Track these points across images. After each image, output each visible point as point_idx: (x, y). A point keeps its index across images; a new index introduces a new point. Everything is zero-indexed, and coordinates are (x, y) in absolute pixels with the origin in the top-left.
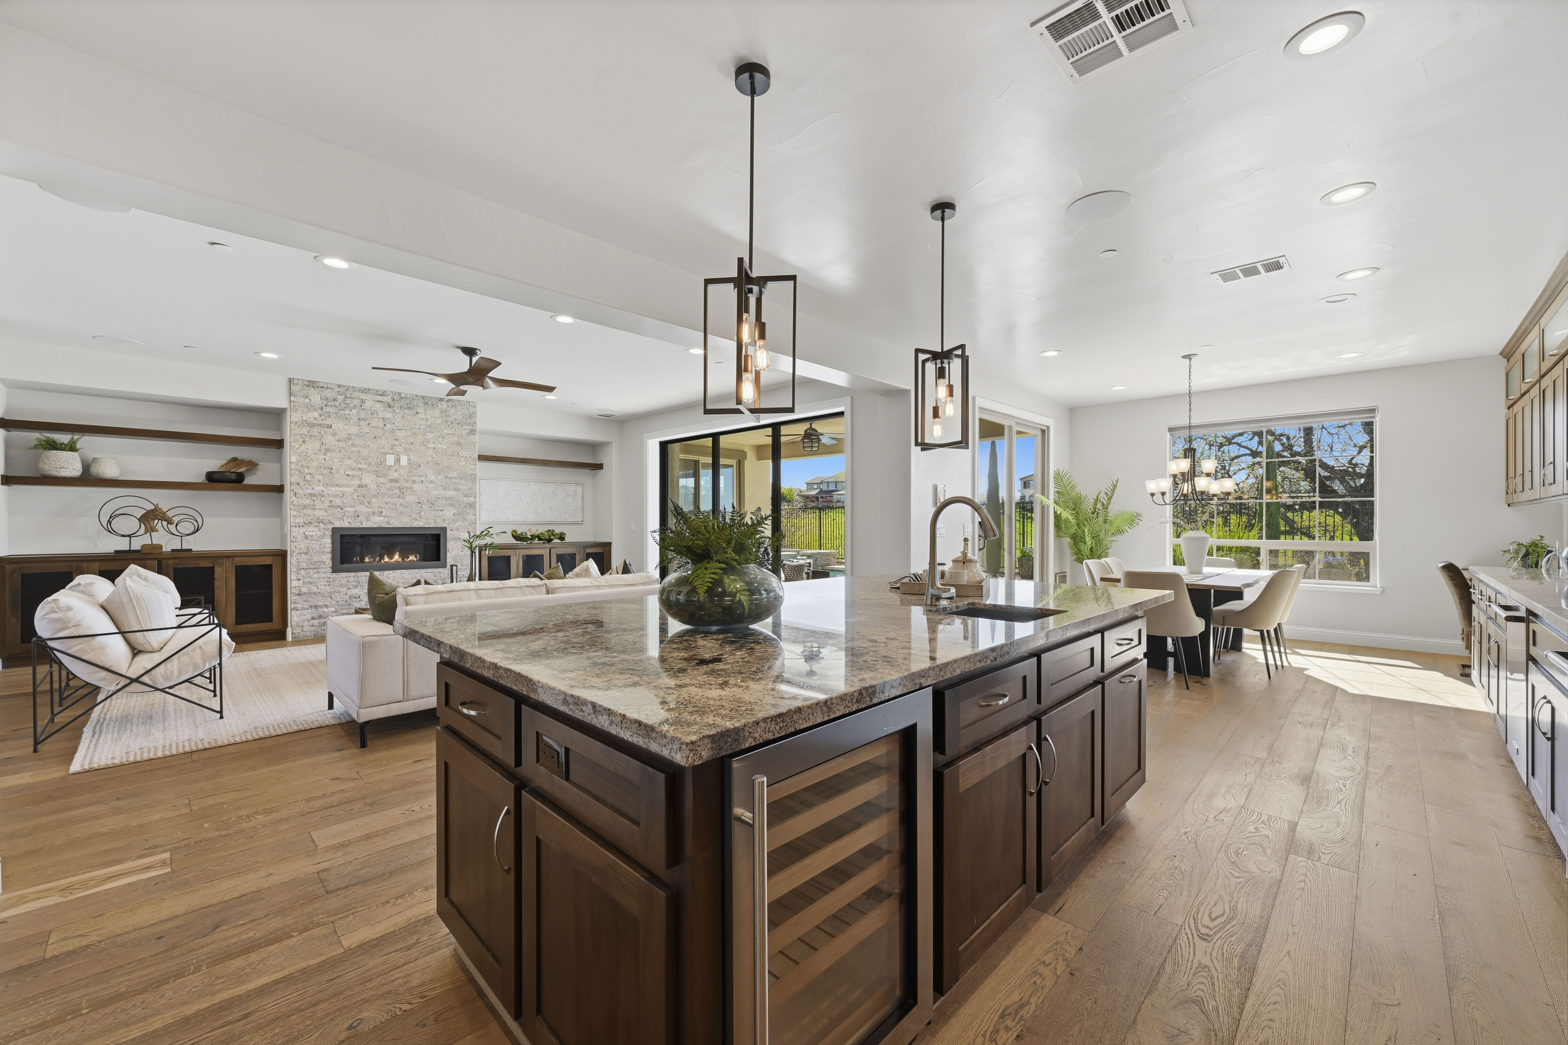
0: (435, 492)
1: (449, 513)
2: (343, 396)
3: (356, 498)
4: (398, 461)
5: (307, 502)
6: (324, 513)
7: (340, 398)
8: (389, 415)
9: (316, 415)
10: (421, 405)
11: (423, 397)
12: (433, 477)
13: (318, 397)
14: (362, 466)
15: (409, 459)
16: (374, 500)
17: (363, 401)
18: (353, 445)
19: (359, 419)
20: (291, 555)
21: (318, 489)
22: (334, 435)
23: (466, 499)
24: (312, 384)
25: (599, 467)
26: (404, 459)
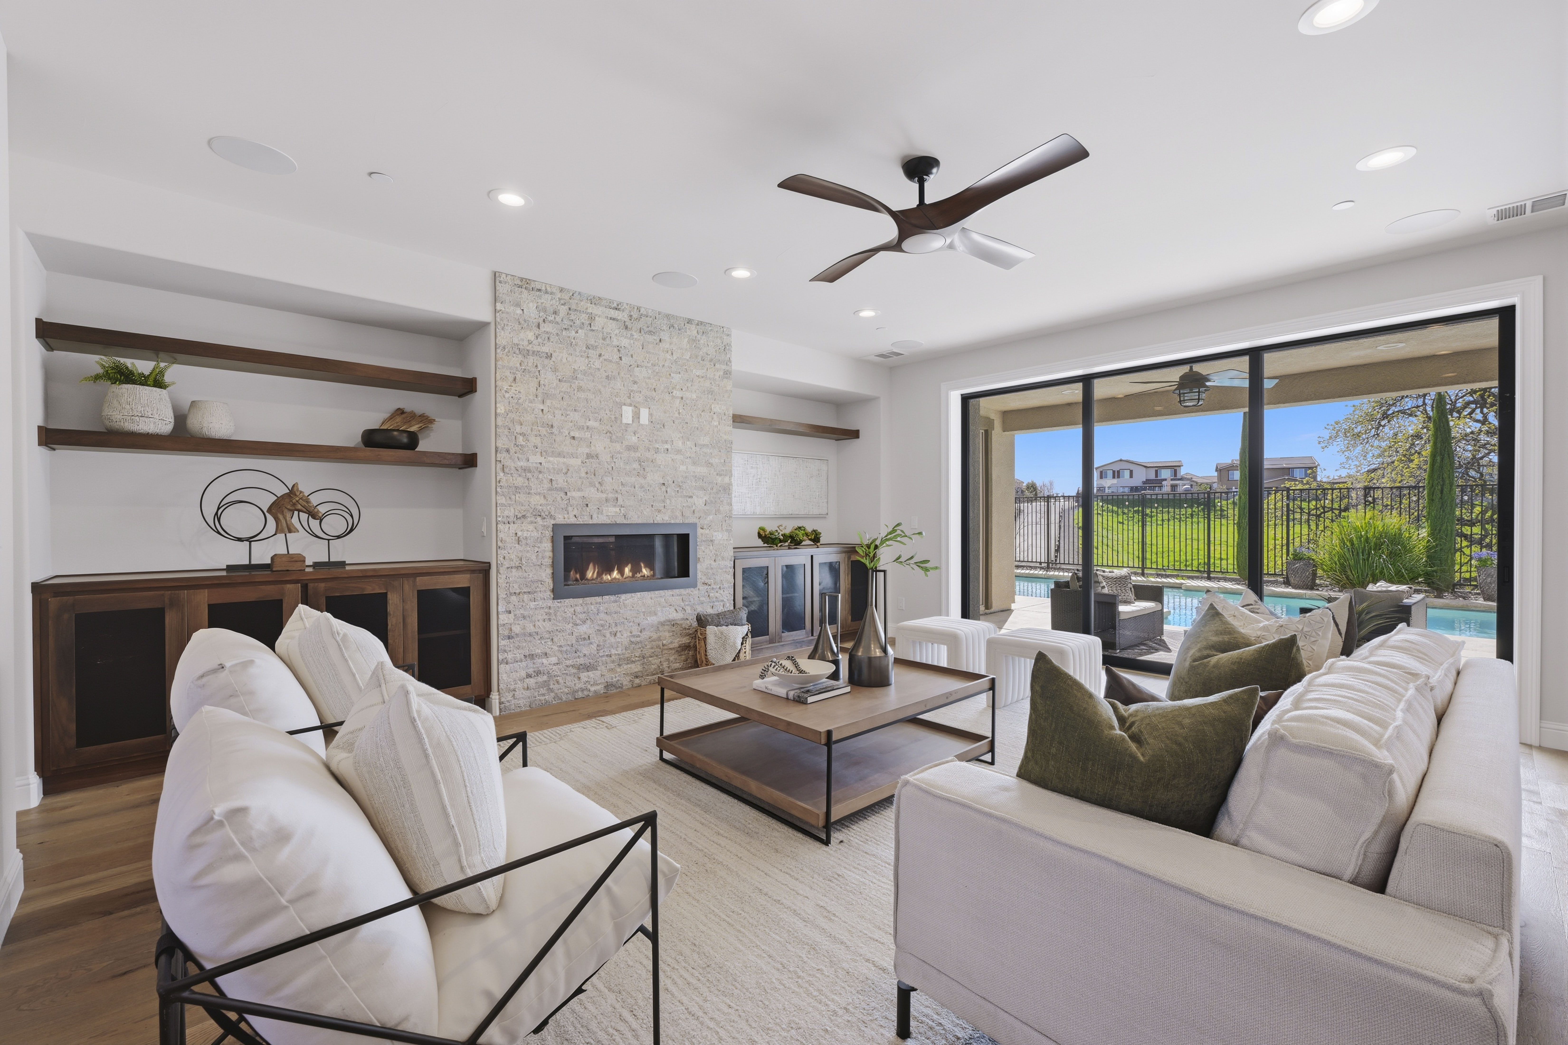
0: (683, 468)
1: (699, 501)
2: (566, 307)
3: (583, 475)
4: (637, 416)
5: (520, 481)
6: (543, 501)
7: (563, 310)
8: (625, 342)
9: (530, 335)
10: (664, 328)
11: (668, 316)
12: (679, 444)
13: (533, 306)
14: (591, 423)
15: (651, 415)
16: (608, 479)
17: (592, 318)
18: (580, 389)
19: (588, 347)
20: (498, 571)
21: (535, 459)
22: (555, 370)
23: (719, 479)
24: (525, 284)
25: (855, 434)
26: (644, 414)
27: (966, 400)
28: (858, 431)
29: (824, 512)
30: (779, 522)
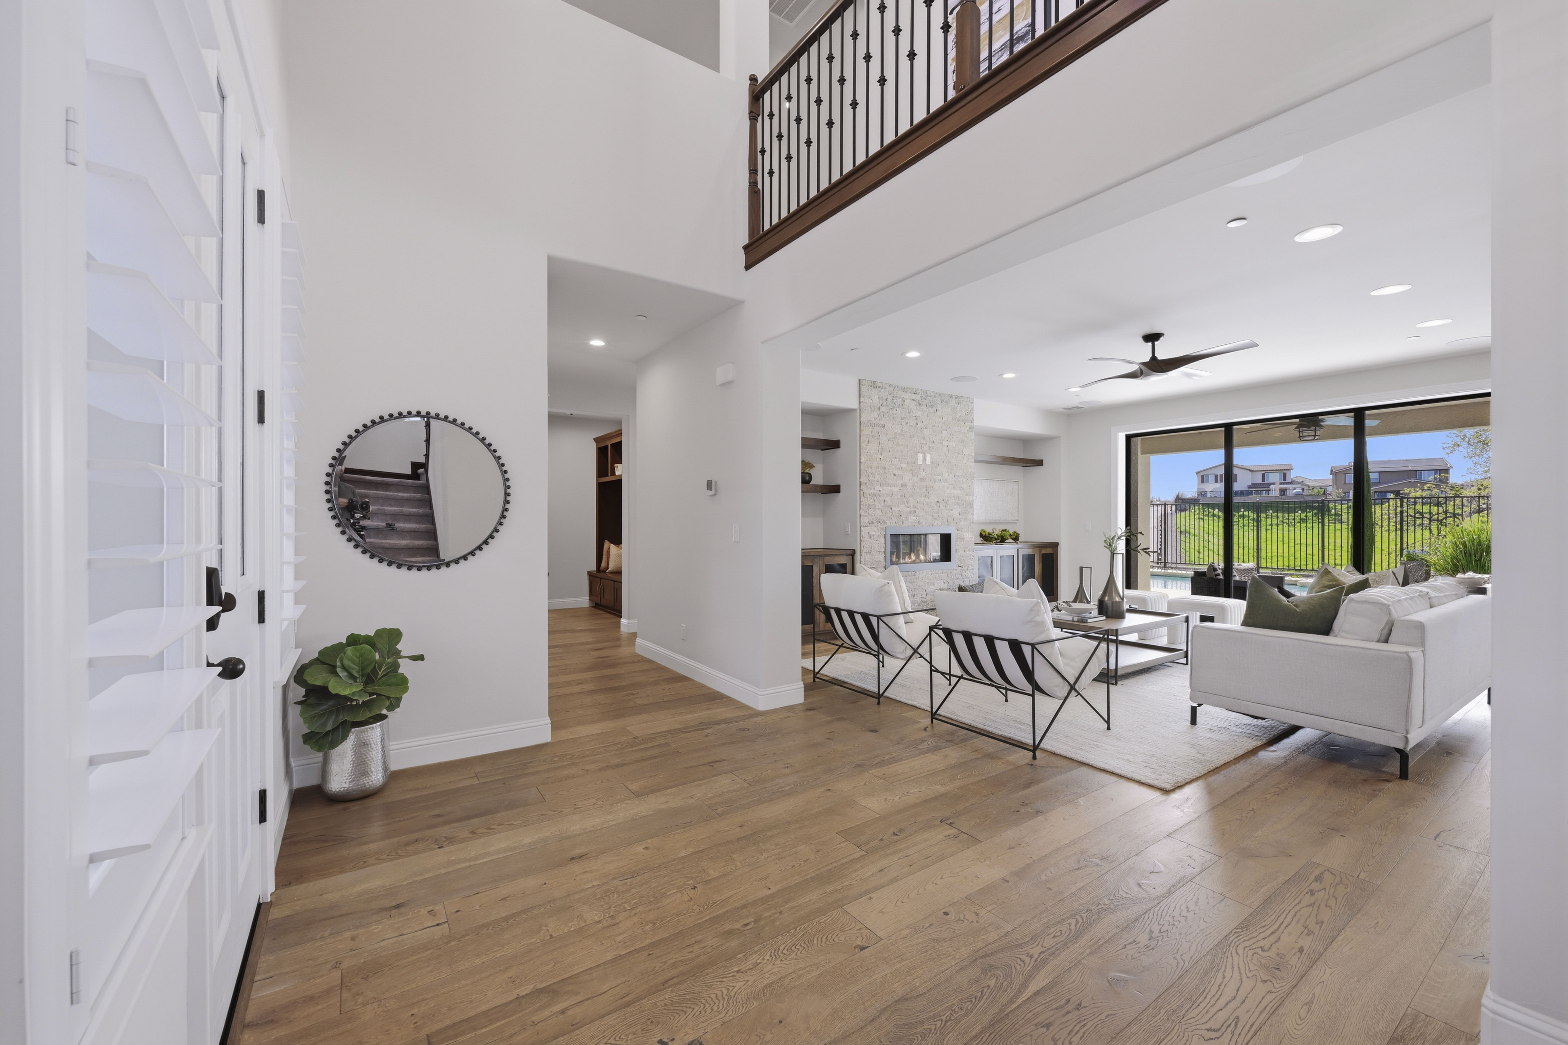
0: (948, 491)
1: (956, 512)
2: (892, 396)
3: (899, 497)
4: (925, 459)
5: (871, 502)
6: (881, 514)
7: (890, 397)
8: (919, 414)
9: (875, 415)
10: (939, 402)
11: (940, 395)
12: (946, 476)
13: (876, 397)
14: (904, 465)
15: (931, 458)
16: (911, 499)
17: (903, 401)
18: (898, 444)
19: (902, 419)
20: (861, 555)
21: (878, 488)
22: (886, 434)
23: (967, 497)
24: (874, 384)
25: (1040, 463)
26: (928, 457)
27: (1129, 438)
28: (1042, 461)
29: (1017, 519)
30: (993, 526)
